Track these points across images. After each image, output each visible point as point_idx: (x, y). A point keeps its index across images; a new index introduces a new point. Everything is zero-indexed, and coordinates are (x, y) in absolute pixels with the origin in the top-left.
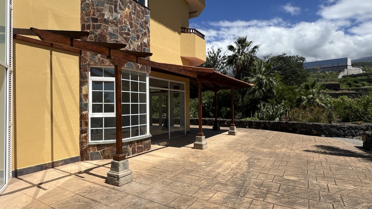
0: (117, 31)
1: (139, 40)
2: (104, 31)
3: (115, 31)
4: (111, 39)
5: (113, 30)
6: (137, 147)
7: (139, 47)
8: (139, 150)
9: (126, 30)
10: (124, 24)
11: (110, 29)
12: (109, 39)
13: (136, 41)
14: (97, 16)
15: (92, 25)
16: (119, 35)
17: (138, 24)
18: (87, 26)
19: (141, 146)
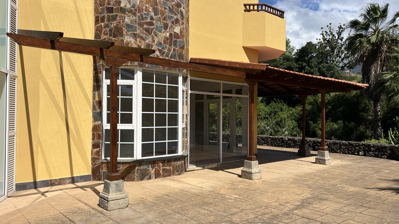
0: (136, 22)
1: (168, 30)
2: (119, 22)
3: (133, 22)
4: (128, 31)
5: (131, 21)
6: (163, 169)
7: (167, 39)
8: (166, 173)
9: (147, 18)
10: (145, 11)
11: (127, 20)
12: (126, 33)
13: (162, 31)
14: (112, 4)
15: (106, 16)
16: (137, 26)
17: (166, 9)
18: (101, 18)
19: (168, 168)
